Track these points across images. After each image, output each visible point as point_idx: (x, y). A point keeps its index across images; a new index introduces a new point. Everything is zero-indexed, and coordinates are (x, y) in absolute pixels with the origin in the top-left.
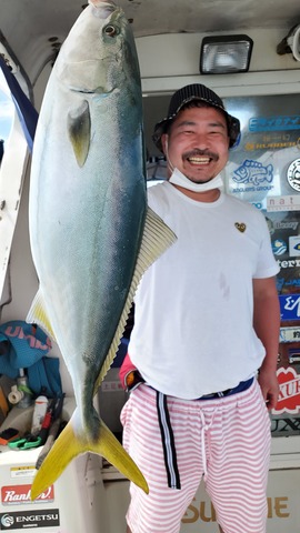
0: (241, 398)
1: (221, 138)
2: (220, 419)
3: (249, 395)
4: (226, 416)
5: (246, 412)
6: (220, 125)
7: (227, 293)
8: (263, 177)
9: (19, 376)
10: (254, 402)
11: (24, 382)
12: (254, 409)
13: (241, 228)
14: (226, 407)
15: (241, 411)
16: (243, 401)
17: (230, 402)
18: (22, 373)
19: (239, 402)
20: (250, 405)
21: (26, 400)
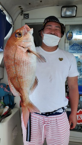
0: (58, 117)
1: (59, 31)
2: (49, 122)
3: (61, 116)
4: (51, 122)
5: (60, 122)
6: (59, 27)
7: (51, 80)
8: (79, 49)
9: (1, 99)
10: (63, 119)
11: (2, 101)
12: (63, 121)
13: (61, 59)
14: (52, 119)
15: (58, 121)
16: (59, 118)
17: (54, 118)
18: (2, 98)
19: (57, 118)
20: (61, 119)
21: (2, 106)
